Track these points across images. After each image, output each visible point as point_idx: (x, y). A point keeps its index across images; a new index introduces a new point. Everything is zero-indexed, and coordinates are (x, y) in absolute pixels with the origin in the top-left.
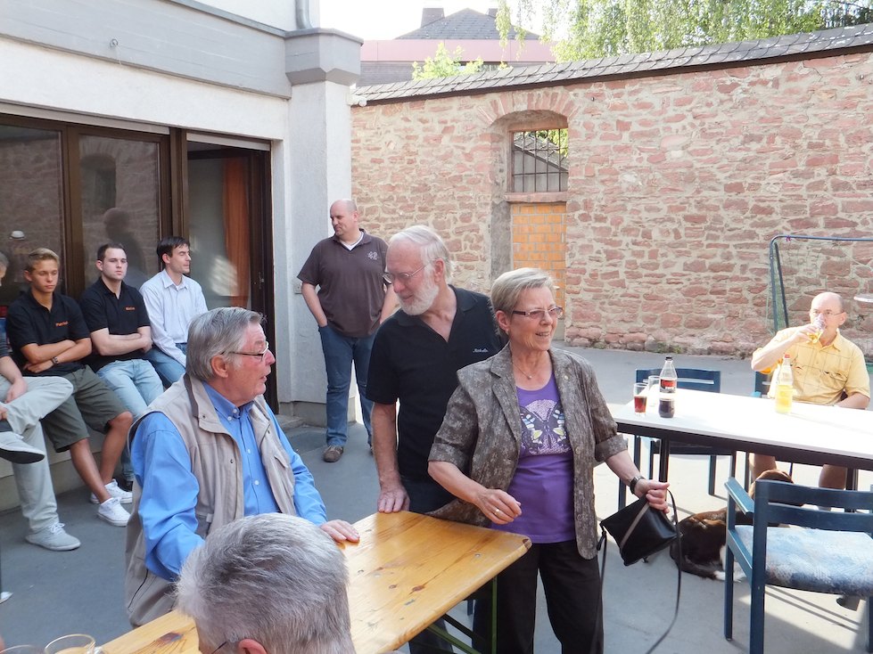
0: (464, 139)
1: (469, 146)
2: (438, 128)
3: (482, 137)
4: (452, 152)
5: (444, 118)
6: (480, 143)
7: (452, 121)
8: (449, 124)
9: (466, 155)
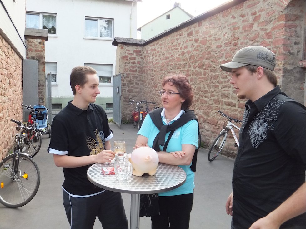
0: (267, 23)
1: (269, 27)
2: (251, 18)
3: (279, 19)
4: (259, 33)
5: (254, 11)
6: (277, 23)
7: (259, 11)
8: (257, 14)
9: (267, 34)
